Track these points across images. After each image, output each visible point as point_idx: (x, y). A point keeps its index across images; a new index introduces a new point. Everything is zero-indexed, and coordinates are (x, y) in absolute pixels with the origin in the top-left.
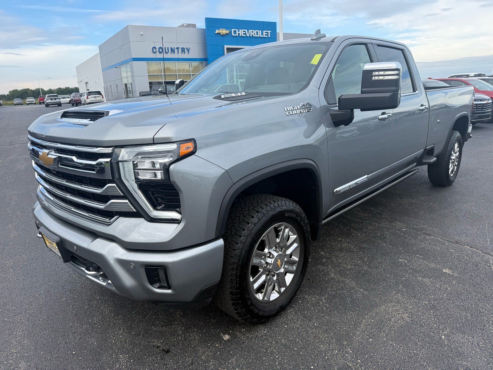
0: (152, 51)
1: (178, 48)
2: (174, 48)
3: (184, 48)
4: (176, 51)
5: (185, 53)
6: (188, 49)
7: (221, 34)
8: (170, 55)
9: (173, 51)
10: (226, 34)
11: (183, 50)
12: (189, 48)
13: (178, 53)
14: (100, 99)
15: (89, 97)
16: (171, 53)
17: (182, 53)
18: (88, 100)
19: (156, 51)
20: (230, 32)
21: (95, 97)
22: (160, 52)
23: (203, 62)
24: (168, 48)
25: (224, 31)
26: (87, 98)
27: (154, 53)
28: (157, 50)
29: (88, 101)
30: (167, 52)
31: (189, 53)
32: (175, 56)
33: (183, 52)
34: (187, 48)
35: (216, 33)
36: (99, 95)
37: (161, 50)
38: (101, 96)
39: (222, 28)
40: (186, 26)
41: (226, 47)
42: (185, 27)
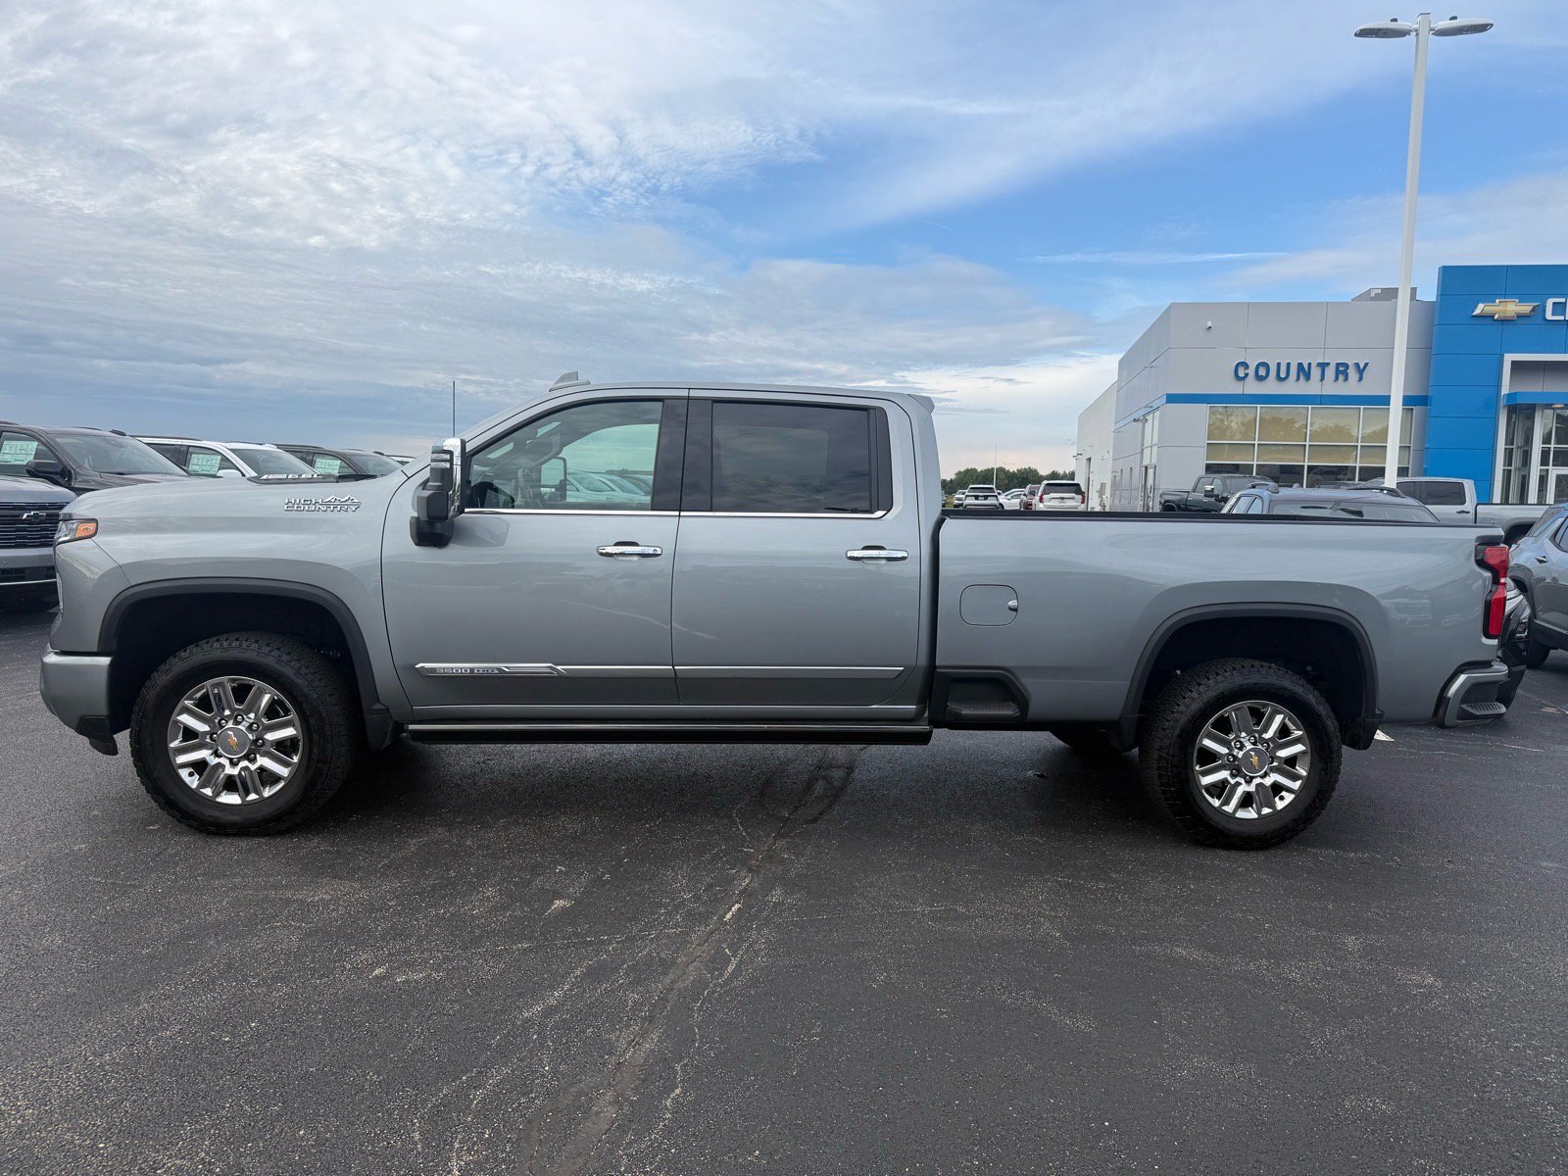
0: (1233, 374)
1: (1323, 366)
2: (1310, 364)
3: (1346, 366)
4: (1316, 373)
5: (1346, 379)
6: (1362, 367)
7: (1496, 317)
8: (1292, 387)
9: (1304, 372)
10: (1520, 316)
11: (1342, 370)
12: (1366, 364)
13: (1323, 378)
14: (1075, 504)
15: (1044, 496)
16: (1298, 379)
17: (1337, 379)
18: (1041, 505)
19: (1247, 375)
20: (1540, 310)
21: (1063, 498)
22: (1260, 378)
23: (1412, 409)
24: (1288, 364)
25: (1512, 308)
26: (1041, 500)
27: (1238, 378)
28: (1251, 371)
29: (1041, 507)
30: (1283, 375)
31: (1361, 379)
32: (1313, 387)
33: (1341, 377)
34: (1357, 365)
35: (1474, 314)
36: (1074, 495)
37: (1262, 372)
38: (1080, 497)
39: (1505, 296)
40: (1377, 298)
41: (1509, 358)
42: (1372, 299)
